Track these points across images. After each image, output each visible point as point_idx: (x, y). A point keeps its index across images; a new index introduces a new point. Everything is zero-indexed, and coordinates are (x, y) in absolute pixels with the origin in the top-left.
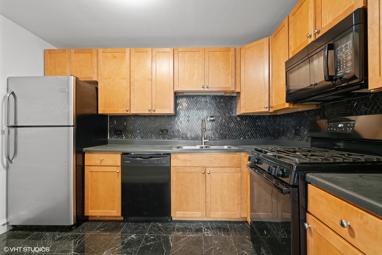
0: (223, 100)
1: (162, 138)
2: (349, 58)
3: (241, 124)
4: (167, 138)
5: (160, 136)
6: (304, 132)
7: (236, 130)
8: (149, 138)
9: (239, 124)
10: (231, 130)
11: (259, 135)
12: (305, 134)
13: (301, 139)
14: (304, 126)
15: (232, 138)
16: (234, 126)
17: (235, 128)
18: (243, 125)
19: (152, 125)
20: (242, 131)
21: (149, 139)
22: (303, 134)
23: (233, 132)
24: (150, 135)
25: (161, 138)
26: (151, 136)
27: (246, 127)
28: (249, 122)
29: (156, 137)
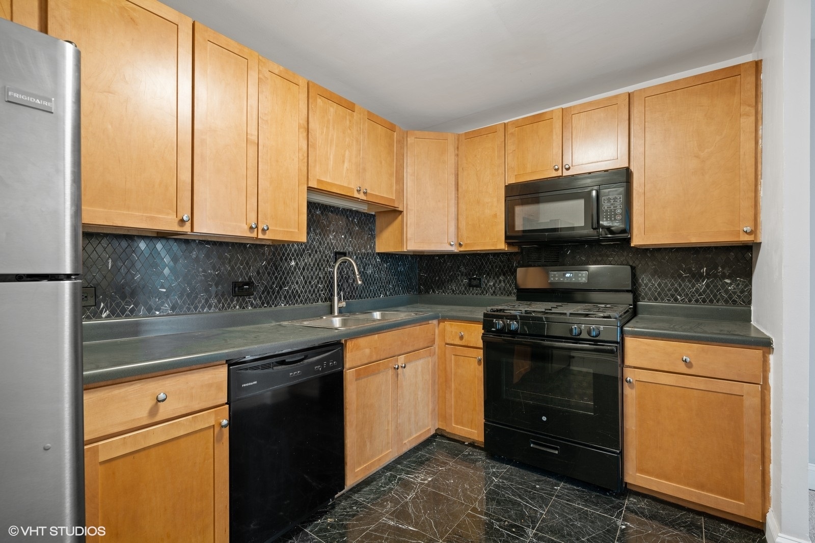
0: (357, 219)
1: (238, 307)
2: (619, 211)
3: (382, 269)
4: (252, 305)
5: (232, 301)
6: (488, 282)
7: (375, 280)
8: (199, 309)
9: (379, 268)
10: (369, 280)
11: (402, 289)
12: (490, 285)
13: (483, 292)
14: (488, 274)
15: (369, 295)
16: (372, 273)
17: (373, 276)
18: (383, 271)
19: (211, 270)
20: (382, 283)
21: (199, 311)
22: (486, 285)
23: (370, 284)
24: (203, 301)
25: (235, 307)
26: (207, 301)
27: (387, 275)
28: (391, 265)
29: (223, 304)
